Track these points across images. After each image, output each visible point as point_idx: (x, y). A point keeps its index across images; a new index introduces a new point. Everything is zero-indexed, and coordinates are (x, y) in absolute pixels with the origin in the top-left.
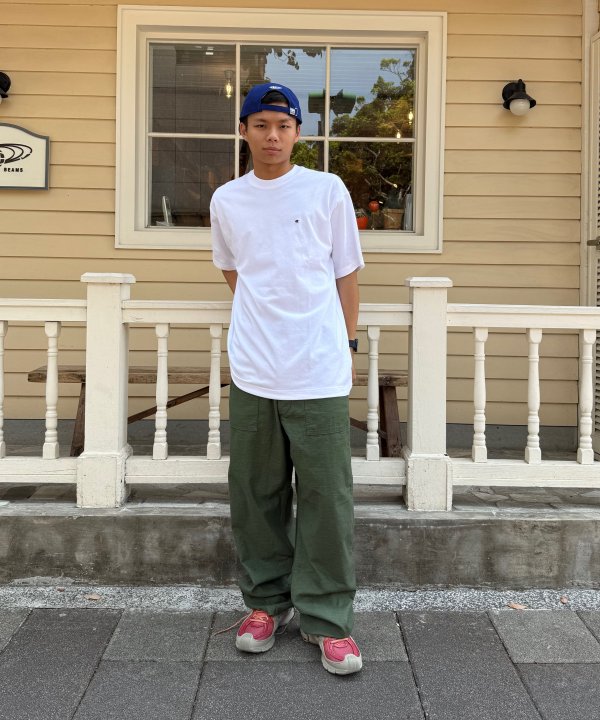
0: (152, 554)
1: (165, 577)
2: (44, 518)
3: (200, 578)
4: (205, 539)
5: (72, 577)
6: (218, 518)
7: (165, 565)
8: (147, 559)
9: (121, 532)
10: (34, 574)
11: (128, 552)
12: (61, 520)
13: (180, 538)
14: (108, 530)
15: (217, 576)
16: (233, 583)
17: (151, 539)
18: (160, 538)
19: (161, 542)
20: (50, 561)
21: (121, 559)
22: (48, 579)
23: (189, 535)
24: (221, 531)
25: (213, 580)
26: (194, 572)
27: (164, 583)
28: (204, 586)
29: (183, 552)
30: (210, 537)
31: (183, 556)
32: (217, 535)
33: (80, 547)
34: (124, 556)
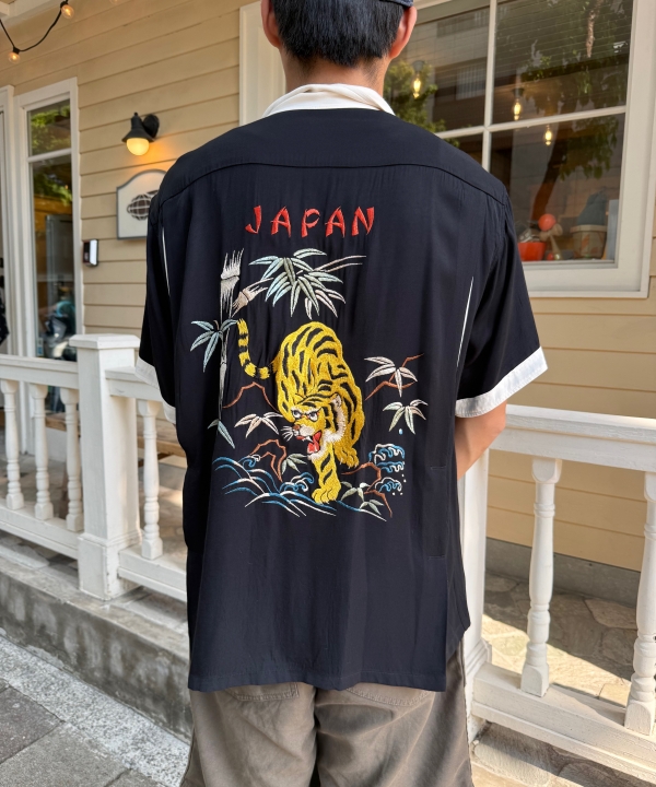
0: (117, 667)
1: (128, 697)
2: (45, 594)
3: (155, 712)
4: (156, 670)
5: (64, 661)
6: (167, 651)
7: (127, 684)
8: (113, 670)
9: (94, 632)
10: (41, 647)
11: (99, 655)
12: (54, 602)
13: (137, 660)
14: (85, 625)
15: (168, 716)
16: (181, 733)
17: (116, 648)
18: (121, 652)
19: (123, 658)
20: (49, 638)
21: (94, 660)
22: (48, 655)
23: (143, 660)
24: (170, 668)
25: (165, 720)
26: (149, 703)
27: (125, 701)
28: (156, 723)
29: (140, 676)
30: (160, 669)
31: (139, 680)
32: (167, 671)
33: (67, 633)
34: (96, 658)
